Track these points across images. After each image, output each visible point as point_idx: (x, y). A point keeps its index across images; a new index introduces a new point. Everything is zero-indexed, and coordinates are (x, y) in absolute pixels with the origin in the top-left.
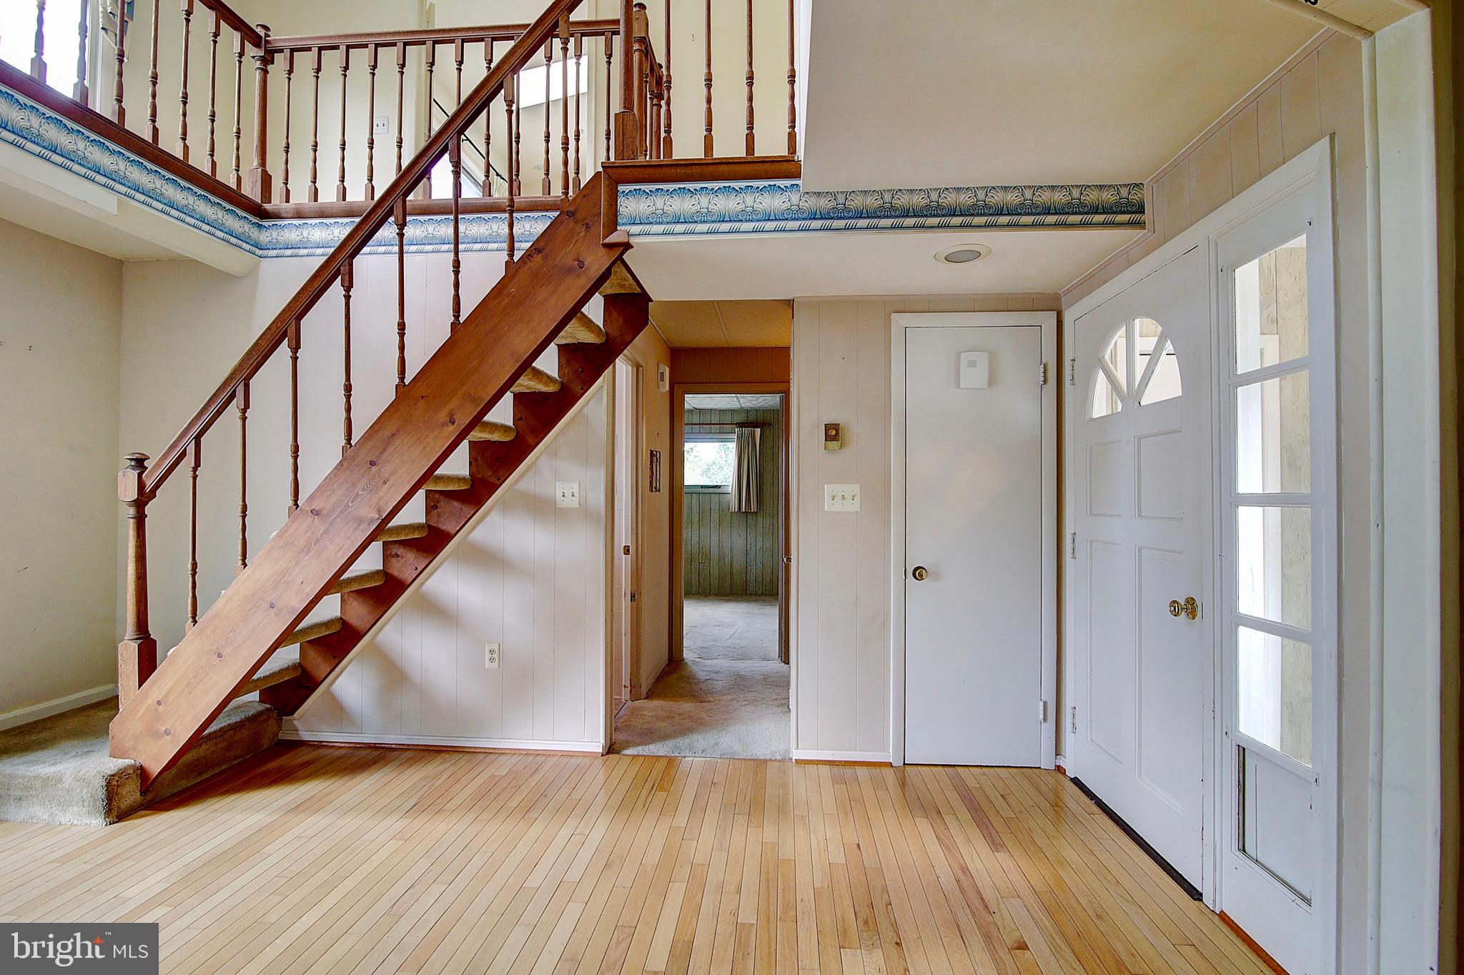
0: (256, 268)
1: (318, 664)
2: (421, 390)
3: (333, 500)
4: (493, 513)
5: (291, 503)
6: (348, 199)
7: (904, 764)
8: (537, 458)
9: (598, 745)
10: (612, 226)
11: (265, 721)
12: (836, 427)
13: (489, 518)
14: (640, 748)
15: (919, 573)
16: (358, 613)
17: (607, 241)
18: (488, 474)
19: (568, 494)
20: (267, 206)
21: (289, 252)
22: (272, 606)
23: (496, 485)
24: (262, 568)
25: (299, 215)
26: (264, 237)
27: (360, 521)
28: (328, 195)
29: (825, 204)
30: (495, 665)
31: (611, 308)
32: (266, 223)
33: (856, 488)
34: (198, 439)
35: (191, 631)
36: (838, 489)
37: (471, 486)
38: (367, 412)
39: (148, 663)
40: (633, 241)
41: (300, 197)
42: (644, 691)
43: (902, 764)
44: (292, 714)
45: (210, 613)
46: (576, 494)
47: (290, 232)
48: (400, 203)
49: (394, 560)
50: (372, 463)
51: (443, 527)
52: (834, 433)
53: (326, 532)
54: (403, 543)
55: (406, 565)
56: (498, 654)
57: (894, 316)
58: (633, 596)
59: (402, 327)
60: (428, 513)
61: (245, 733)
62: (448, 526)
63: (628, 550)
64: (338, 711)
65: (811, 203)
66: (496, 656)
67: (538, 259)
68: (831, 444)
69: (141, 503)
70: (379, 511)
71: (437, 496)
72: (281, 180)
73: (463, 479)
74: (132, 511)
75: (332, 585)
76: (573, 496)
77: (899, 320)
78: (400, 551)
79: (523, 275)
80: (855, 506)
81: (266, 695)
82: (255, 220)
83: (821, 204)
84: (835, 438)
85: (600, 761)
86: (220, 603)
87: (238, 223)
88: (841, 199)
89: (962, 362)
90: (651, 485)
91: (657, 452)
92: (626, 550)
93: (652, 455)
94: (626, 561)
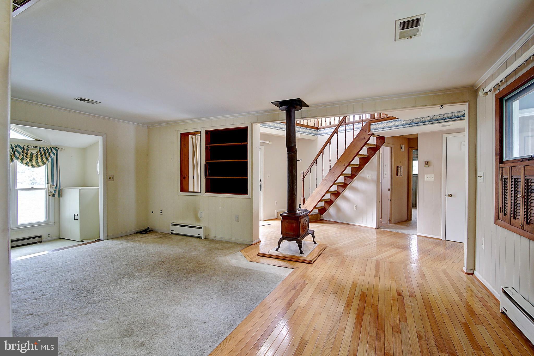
0: (317, 138)
1: (327, 207)
2: (340, 160)
3: (328, 178)
4: (356, 180)
5: (322, 178)
6: (331, 124)
7: (445, 240)
8: (364, 170)
9: (375, 227)
10: (370, 131)
11: (319, 215)
12: (427, 162)
13: (355, 181)
15: (450, 195)
16: (333, 198)
17: (368, 134)
18: (354, 173)
19: (369, 177)
20: (318, 127)
21: (322, 135)
22: (320, 194)
23: (355, 175)
24: (318, 188)
25: (323, 128)
26: (318, 133)
27: (332, 181)
28: (328, 124)
29: (408, 122)
30: (356, 209)
31: (377, 140)
32: (318, 130)
33: (433, 175)
34: (310, 169)
35: (310, 197)
36: (428, 175)
37: (352, 175)
38: (333, 163)
39: (304, 202)
40: (373, 133)
41: (323, 125)
42: (393, 222)
43: (444, 240)
44: (323, 215)
45: (312, 195)
46: (371, 177)
47: (321, 131)
48: (337, 130)
49: (339, 189)
50: (333, 172)
51: (346, 183)
52: (427, 163)
53: (327, 183)
54: (340, 186)
55: (340, 190)
56: (357, 207)
57: (443, 135)
58: (390, 200)
59: (338, 150)
60: (344, 180)
61: (316, 216)
62: (348, 183)
64: (330, 215)
65: (406, 122)
66: (356, 207)
67: (358, 137)
68: (426, 165)
69: (303, 178)
70: (334, 180)
71: (346, 177)
72: (321, 122)
73: (350, 174)
74: (302, 179)
75: (327, 192)
77: (445, 136)
78: (340, 187)
79: (355, 141)
80: (432, 179)
81: (319, 210)
82: (317, 130)
84: (427, 164)
85: (374, 229)
86: (313, 193)
87: (314, 132)
88: (412, 121)
89: (462, 144)
90: (397, 175)
91: (400, 166)
92: (389, 190)
93: (398, 167)
94: (389, 192)
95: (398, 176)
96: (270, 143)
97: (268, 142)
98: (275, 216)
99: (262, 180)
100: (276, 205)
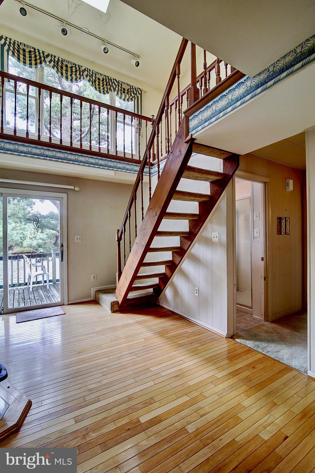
1: (162, 286)
2: (151, 206)
3: (139, 240)
8: (207, 224)
9: (225, 333)
10: (188, 134)
11: (153, 297)
14: (243, 340)
16: (168, 273)
17: (186, 141)
18: (193, 230)
19: (215, 237)
22: (132, 267)
23: (196, 233)
26: (152, 171)
30: (197, 295)
31: (225, 163)
32: (153, 167)
34: (124, 225)
37: (190, 235)
40: (193, 137)
42: (271, 319)
44: (158, 297)
47: (156, 168)
49: (174, 258)
50: (144, 229)
51: (184, 248)
53: (138, 249)
54: (176, 252)
55: (177, 259)
56: (198, 291)
58: (265, 278)
60: (181, 243)
63: (263, 259)
64: (166, 300)
65: (257, 81)
67: (172, 155)
69: (119, 241)
71: (182, 238)
73: (188, 233)
74: (118, 243)
76: (217, 237)
78: (176, 255)
79: (168, 163)
81: (155, 290)
83: (261, 78)
85: (225, 339)
90: (279, 232)
91: (286, 218)
92: (262, 259)
93: (280, 219)
94: (262, 263)
95: (281, 234)
96: (77, 189)
97: (72, 187)
98: (90, 296)
99: (64, 245)
100: (92, 279)
